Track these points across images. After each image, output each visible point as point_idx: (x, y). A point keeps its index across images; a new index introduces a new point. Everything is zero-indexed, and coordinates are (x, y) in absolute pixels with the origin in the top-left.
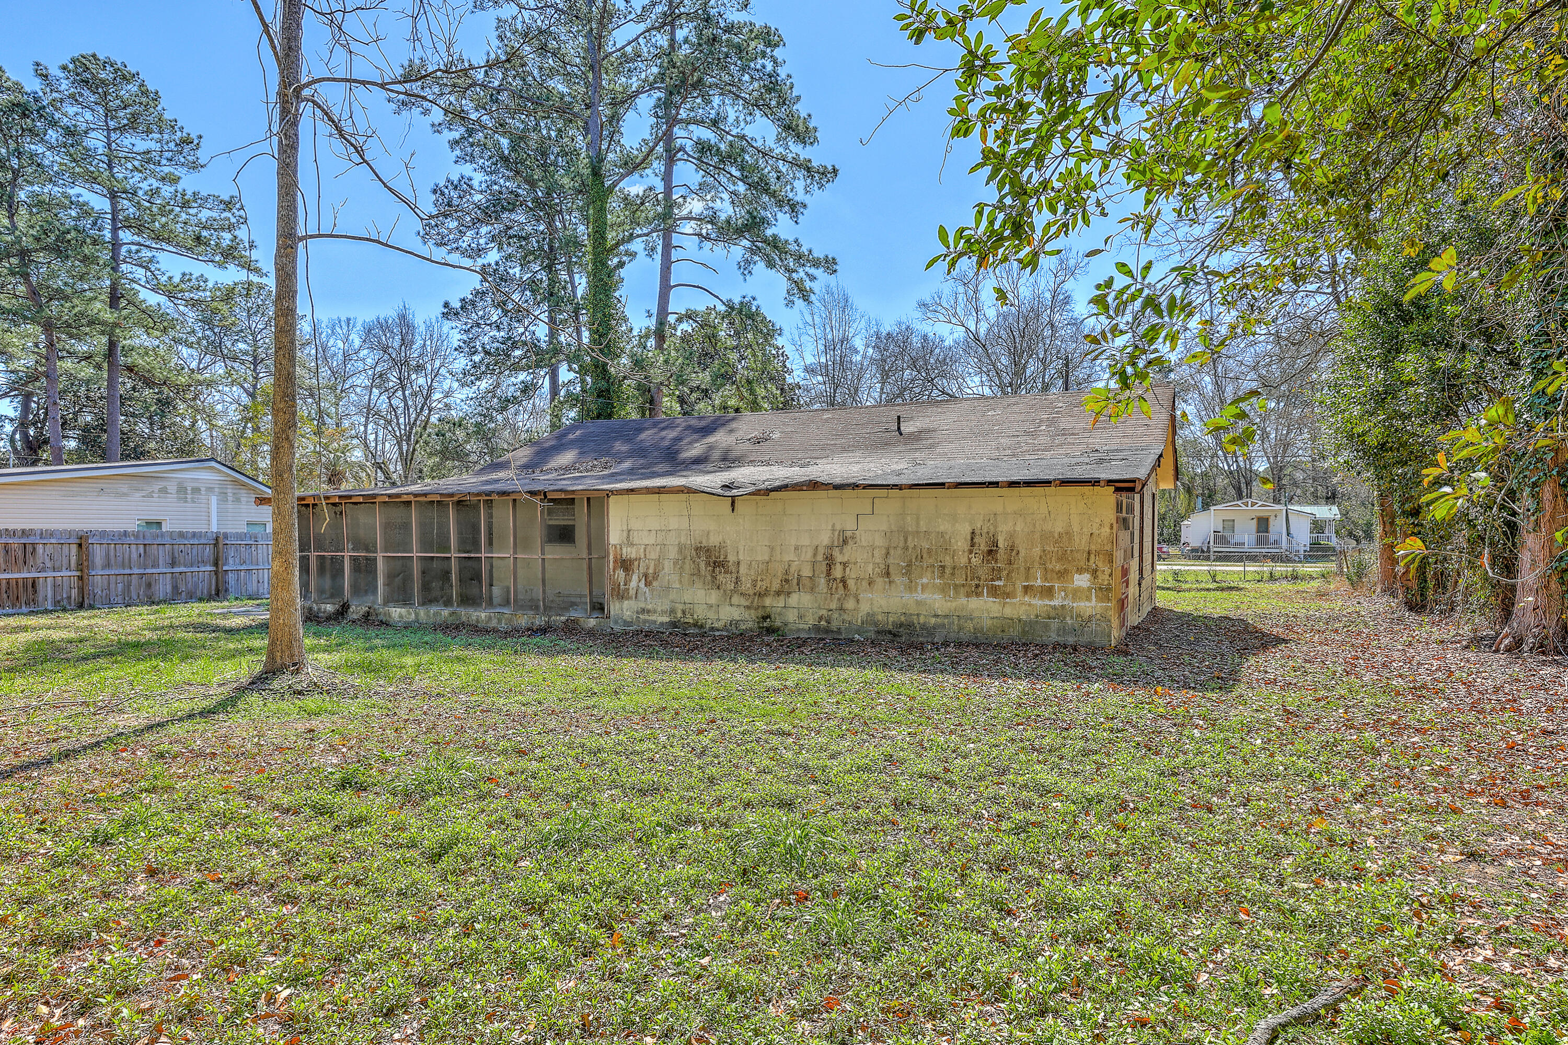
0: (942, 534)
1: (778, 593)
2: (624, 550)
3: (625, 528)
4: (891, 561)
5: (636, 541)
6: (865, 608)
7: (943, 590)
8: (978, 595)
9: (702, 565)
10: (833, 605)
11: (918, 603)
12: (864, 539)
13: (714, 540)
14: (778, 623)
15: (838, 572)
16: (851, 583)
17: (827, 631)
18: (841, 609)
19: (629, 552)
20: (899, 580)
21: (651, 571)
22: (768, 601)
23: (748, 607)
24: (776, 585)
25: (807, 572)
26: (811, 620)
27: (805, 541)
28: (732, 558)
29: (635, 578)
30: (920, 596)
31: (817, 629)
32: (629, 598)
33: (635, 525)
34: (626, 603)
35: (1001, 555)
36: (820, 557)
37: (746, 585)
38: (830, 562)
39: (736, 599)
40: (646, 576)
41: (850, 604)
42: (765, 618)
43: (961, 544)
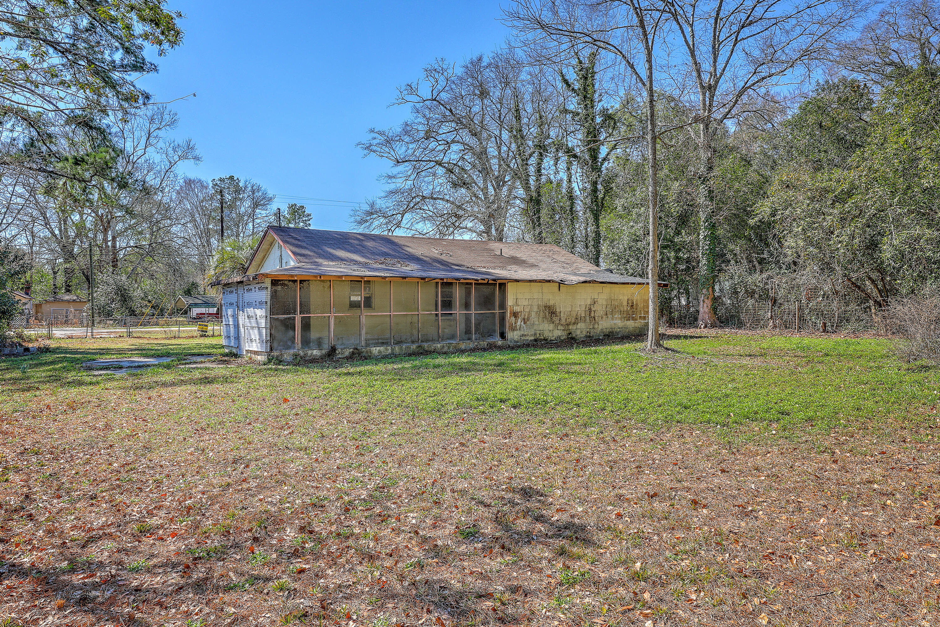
0: (621, 300)
1: (574, 324)
2: (515, 308)
3: (515, 298)
4: (608, 309)
5: (520, 304)
6: (600, 327)
7: (621, 319)
8: (629, 320)
9: (547, 313)
10: (591, 327)
11: (615, 324)
12: (600, 301)
13: (551, 303)
14: (574, 336)
15: (592, 315)
16: (596, 318)
17: (590, 337)
18: (594, 328)
19: (517, 309)
20: (610, 316)
21: (526, 317)
22: (571, 327)
23: (564, 330)
24: (573, 321)
25: (583, 315)
26: (584, 333)
27: (583, 303)
28: (558, 310)
29: (519, 320)
30: (615, 322)
31: (586, 336)
32: (517, 330)
33: (520, 296)
34: (515, 333)
35: (634, 307)
36: (587, 309)
37: (563, 321)
38: (590, 311)
39: (559, 327)
40: (524, 319)
41: (596, 326)
42: (570, 334)
43: (625, 303)
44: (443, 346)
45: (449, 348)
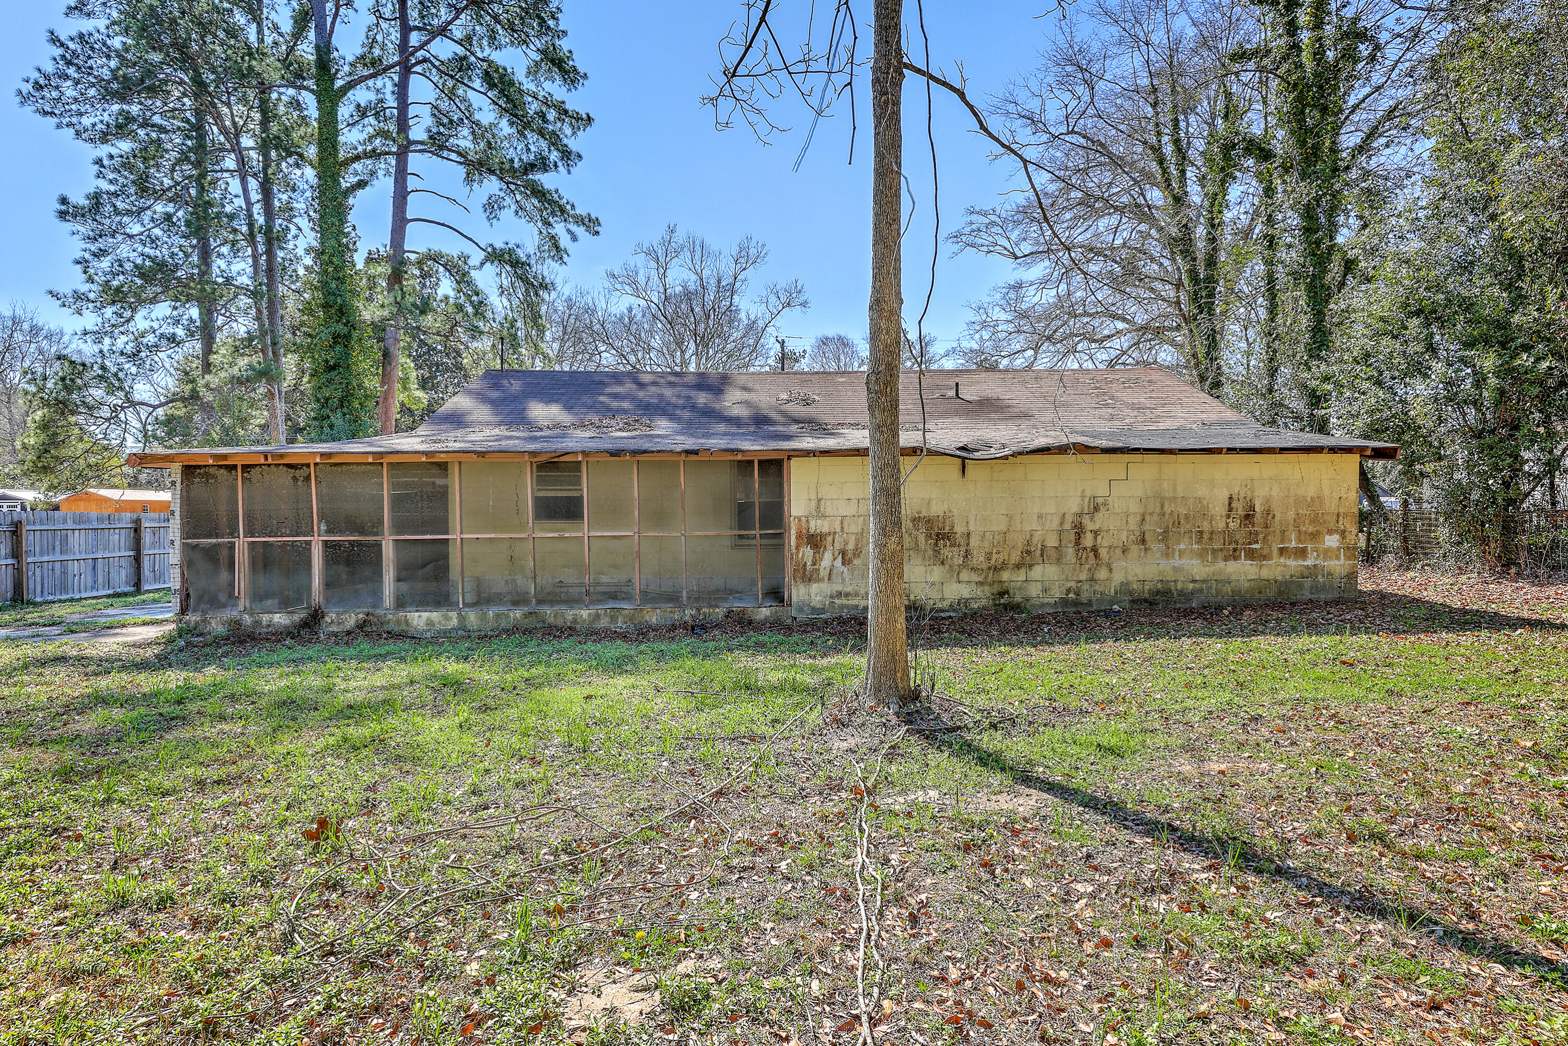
0: (1200, 500)
1: (1018, 566)
2: (812, 524)
3: (813, 496)
4: (1147, 527)
5: (829, 511)
6: (1118, 577)
7: (1201, 555)
8: (1236, 558)
9: (922, 538)
10: (1083, 576)
11: (1175, 569)
12: (1117, 505)
13: (936, 510)
14: (1018, 599)
15: (1088, 541)
16: (1103, 552)
17: (1076, 603)
18: (1092, 580)
19: (817, 526)
20: (1155, 546)
21: (851, 547)
22: (1005, 576)
23: (980, 584)
24: (1015, 557)
25: (1052, 542)
26: (1057, 594)
27: (1050, 508)
28: (959, 529)
29: (828, 556)
30: (1177, 562)
31: (1064, 602)
32: (822, 580)
33: (827, 492)
34: (815, 587)
35: (1258, 519)
36: (1067, 526)
37: (978, 559)
38: (1079, 531)
39: (964, 576)
40: (843, 553)
41: (1102, 574)
42: (1001, 594)
43: (1219, 509)
44: (598, 616)
45: (613, 619)
